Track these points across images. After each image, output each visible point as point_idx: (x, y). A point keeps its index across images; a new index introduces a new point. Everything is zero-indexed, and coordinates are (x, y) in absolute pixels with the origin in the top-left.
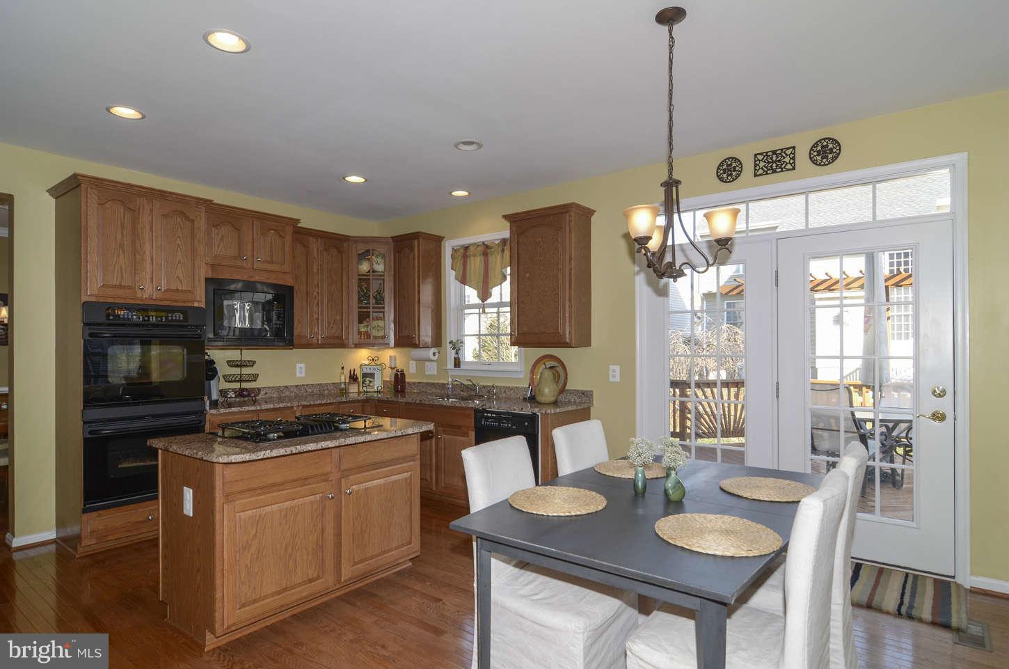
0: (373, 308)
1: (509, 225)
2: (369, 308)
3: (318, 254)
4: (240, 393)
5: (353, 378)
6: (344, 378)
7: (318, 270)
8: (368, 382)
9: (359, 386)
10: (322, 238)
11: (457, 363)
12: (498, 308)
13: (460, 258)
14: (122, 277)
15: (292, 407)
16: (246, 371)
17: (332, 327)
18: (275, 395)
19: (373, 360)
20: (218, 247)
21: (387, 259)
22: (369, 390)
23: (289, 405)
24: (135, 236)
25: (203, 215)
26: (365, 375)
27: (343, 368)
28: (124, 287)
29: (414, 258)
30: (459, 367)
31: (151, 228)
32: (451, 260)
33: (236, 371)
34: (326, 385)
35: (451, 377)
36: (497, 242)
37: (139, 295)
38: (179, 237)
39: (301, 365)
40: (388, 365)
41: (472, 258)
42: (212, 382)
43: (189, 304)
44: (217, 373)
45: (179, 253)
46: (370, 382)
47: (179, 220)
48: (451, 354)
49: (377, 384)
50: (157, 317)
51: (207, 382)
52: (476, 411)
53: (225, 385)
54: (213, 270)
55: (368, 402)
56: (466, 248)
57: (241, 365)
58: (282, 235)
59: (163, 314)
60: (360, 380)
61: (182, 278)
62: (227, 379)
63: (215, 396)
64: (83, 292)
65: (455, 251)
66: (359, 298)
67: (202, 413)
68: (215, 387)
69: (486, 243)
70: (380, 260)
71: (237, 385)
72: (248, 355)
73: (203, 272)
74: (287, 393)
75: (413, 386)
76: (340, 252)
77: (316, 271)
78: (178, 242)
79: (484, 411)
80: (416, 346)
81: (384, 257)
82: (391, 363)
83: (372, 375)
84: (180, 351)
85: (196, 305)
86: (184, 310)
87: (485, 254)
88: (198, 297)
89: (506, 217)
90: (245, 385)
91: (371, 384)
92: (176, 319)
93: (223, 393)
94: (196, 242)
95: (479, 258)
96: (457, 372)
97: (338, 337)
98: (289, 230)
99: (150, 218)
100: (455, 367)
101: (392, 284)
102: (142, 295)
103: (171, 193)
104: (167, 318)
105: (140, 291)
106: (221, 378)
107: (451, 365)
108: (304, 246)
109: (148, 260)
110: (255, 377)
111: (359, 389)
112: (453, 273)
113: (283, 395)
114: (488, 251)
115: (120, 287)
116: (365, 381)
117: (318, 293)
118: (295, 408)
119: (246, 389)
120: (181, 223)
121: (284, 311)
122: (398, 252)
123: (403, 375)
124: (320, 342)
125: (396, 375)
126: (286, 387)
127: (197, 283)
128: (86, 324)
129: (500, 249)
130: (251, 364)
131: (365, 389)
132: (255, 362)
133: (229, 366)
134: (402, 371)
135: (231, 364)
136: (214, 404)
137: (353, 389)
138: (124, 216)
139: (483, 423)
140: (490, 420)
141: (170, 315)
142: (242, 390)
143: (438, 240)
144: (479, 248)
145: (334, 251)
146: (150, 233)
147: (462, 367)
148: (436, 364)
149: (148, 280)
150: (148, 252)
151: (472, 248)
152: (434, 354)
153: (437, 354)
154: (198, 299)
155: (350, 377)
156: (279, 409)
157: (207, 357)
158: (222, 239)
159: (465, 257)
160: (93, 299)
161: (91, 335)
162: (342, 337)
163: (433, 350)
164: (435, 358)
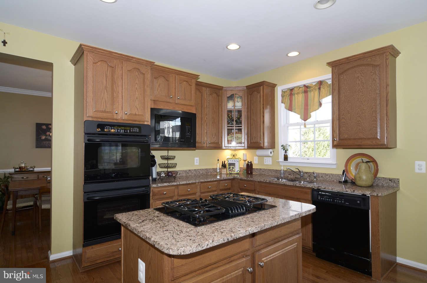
0: (236, 127)
1: (331, 69)
2: (233, 127)
3: (207, 97)
4: (168, 174)
5: (224, 166)
6: (219, 166)
7: (207, 106)
8: (231, 168)
9: (227, 170)
10: (209, 87)
11: (286, 158)
12: (315, 125)
13: (288, 96)
14: (106, 106)
15: (196, 183)
16: (170, 162)
17: (214, 137)
18: (184, 175)
19: (234, 156)
20: (157, 91)
21: (243, 98)
22: (232, 173)
23: (194, 182)
24: (113, 82)
25: (149, 71)
26: (230, 164)
27: (218, 160)
28: (108, 112)
29: (260, 97)
30: (287, 160)
31: (122, 78)
32: (281, 97)
33: (165, 162)
34: (210, 169)
35: (283, 166)
36: (314, 84)
37: (115, 117)
38: (136, 83)
39: (197, 158)
40: (242, 159)
41: (296, 95)
42: (153, 168)
43: (141, 123)
44: (156, 163)
45: (137, 93)
46: (233, 168)
47: (137, 74)
48: (282, 153)
49: (237, 169)
50: (125, 130)
51: (151, 168)
52: (313, 190)
53: (159, 170)
54: (154, 103)
55: (234, 180)
56: (292, 90)
57: (167, 158)
58: (191, 84)
59: (128, 128)
60: (227, 166)
61: (138, 107)
62: (161, 166)
63: (154, 176)
64: (84, 115)
65: (283, 92)
66: (228, 122)
67: (148, 186)
68: (155, 170)
69: (307, 85)
70: (239, 100)
71: (166, 170)
72: (171, 153)
73: (149, 105)
74: (190, 174)
75: (257, 171)
76: (218, 96)
77: (206, 106)
78: (136, 86)
79: (319, 190)
80: (262, 148)
81: (241, 97)
82: (244, 158)
83: (233, 164)
84: (137, 150)
85: (146, 123)
86: (139, 127)
87: (306, 92)
88: (147, 118)
89: (329, 64)
90: (169, 170)
91: (233, 169)
92: (135, 131)
93: (159, 174)
94: (146, 87)
95: (301, 95)
96: (286, 163)
97: (216, 143)
98: (194, 81)
99: (121, 72)
100: (285, 160)
101: (246, 113)
102: (117, 117)
103: (133, 57)
104: (130, 130)
105: (116, 114)
106: (158, 166)
107: (281, 158)
108: (200, 92)
109: (120, 97)
110: (175, 166)
111: (227, 172)
112: (283, 105)
113: (188, 175)
114: (308, 89)
115: (105, 112)
116: (230, 167)
117: (207, 118)
118: (197, 184)
119: (171, 172)
120: (138, 75)
121: (191, 128)
122: (250, 95)
123: (251, 164)
124: (208, 146)
125: (248, 165)
126: (190, 170)
127: (146, 111)
128: (86, 134)
129: (317, 88)
130: (173, 158)
131: (230, 172)
132: (175, 157)
133: (162, 159)
134: (251, 162)
135: (163, 158)
136: (154, 180)
137: (224, 171)
138: (107, 70)
139: (319, 198)
140: (325, 197)
141: (132, 129)
142: (168, 172)
143: (273, 86)
144: (301, 89)
145: (215, 95)
146: (121, 81)
147: (289, 160)
148: (271, 158)
149: (120, 108)
150: (120, 92)
151: (296, 89)
152: (271, 153)
153: (272, 153)
154: (147, 120)
155: (222, 166)
156: (189, 184)
157: (151, 154)
158: (159, 86)
159: (291, 95)
160: (90, 119)
161: (88, 140)
162: (219, 143)
163: (271, 150)
164: (271, 155)
